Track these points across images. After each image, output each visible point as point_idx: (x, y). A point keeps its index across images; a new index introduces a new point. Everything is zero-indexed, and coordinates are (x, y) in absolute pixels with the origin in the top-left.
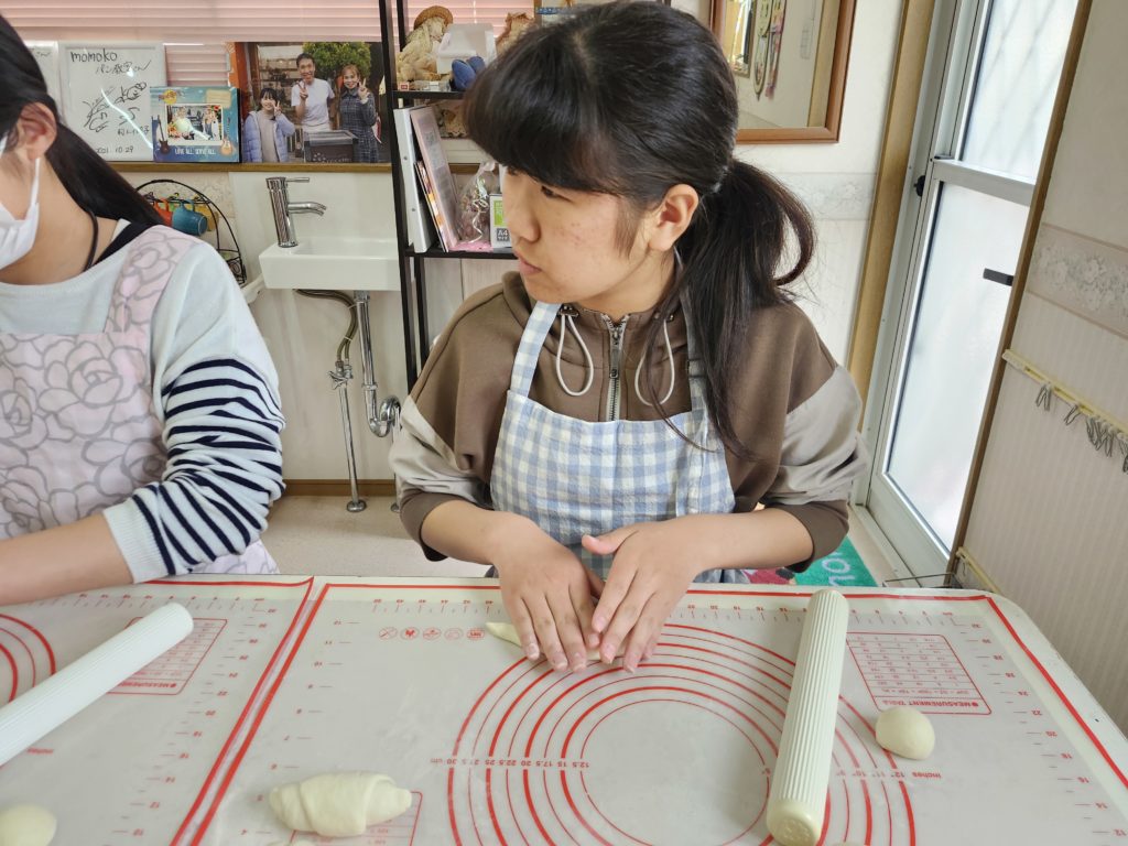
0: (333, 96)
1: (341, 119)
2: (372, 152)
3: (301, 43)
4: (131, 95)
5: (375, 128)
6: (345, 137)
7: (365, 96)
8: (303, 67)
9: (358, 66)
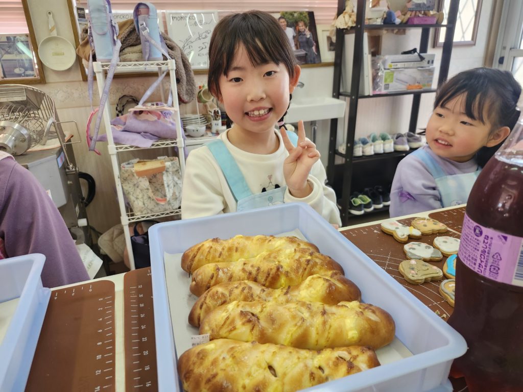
0: (295, 35)
1: (299, 44)
2: (314, 58)
3: (279, 12)
4: (204, 36)
5: (314, 48)
6: (302, 52)
7: (308, 34)
8: (281, 22)
9: (304, 21)
